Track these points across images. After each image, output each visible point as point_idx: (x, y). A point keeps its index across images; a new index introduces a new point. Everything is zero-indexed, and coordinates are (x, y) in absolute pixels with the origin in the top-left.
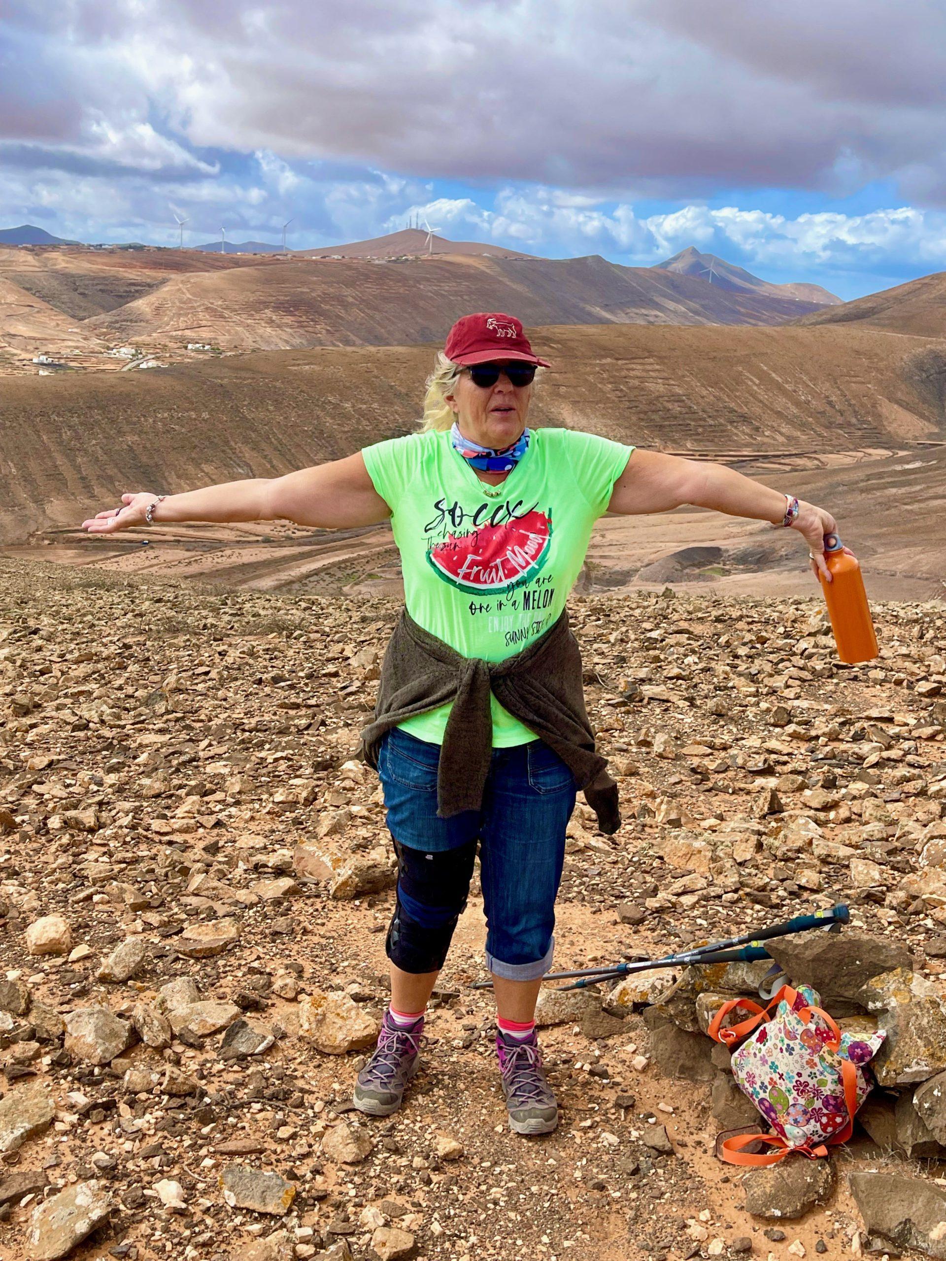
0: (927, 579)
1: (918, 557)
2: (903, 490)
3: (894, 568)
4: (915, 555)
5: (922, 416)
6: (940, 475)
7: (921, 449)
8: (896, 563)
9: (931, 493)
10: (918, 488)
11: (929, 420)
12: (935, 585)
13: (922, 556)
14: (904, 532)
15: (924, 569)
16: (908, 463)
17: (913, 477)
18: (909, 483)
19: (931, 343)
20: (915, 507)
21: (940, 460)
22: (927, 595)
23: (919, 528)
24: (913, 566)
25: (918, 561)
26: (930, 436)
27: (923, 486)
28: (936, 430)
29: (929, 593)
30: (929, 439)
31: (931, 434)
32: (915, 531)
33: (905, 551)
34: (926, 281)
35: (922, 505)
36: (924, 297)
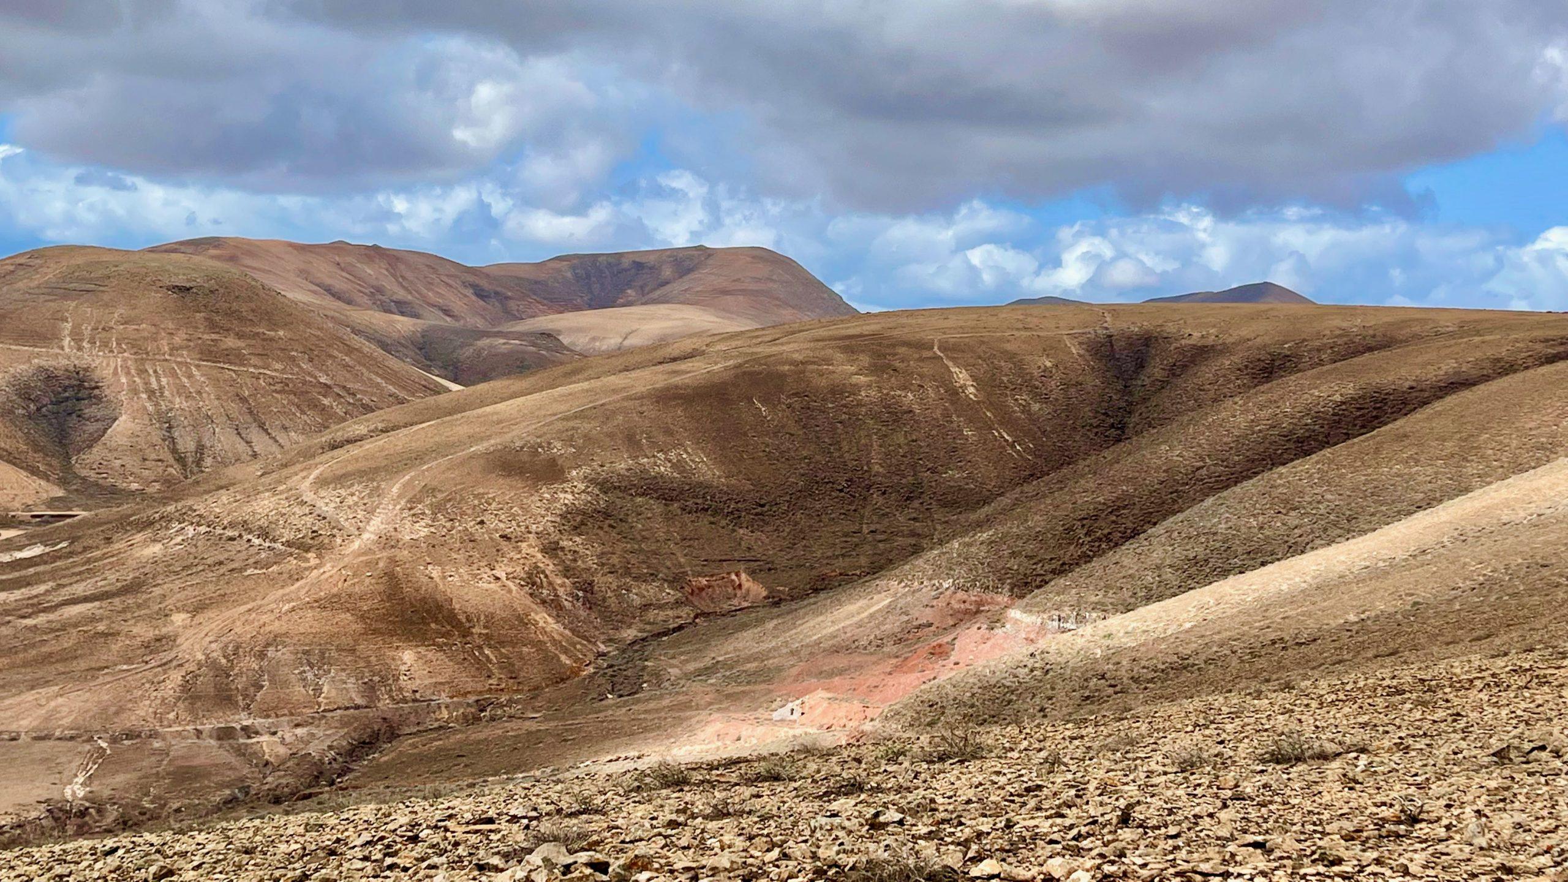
5: (34, 471)
9: (65, 594)
15: (66, 722)
19: (39, 355)
25: (55, 710)
27: (51, 584)
28: (60, 493)
31: (54, 499)
33: (29, 696)
35: (51, 616)
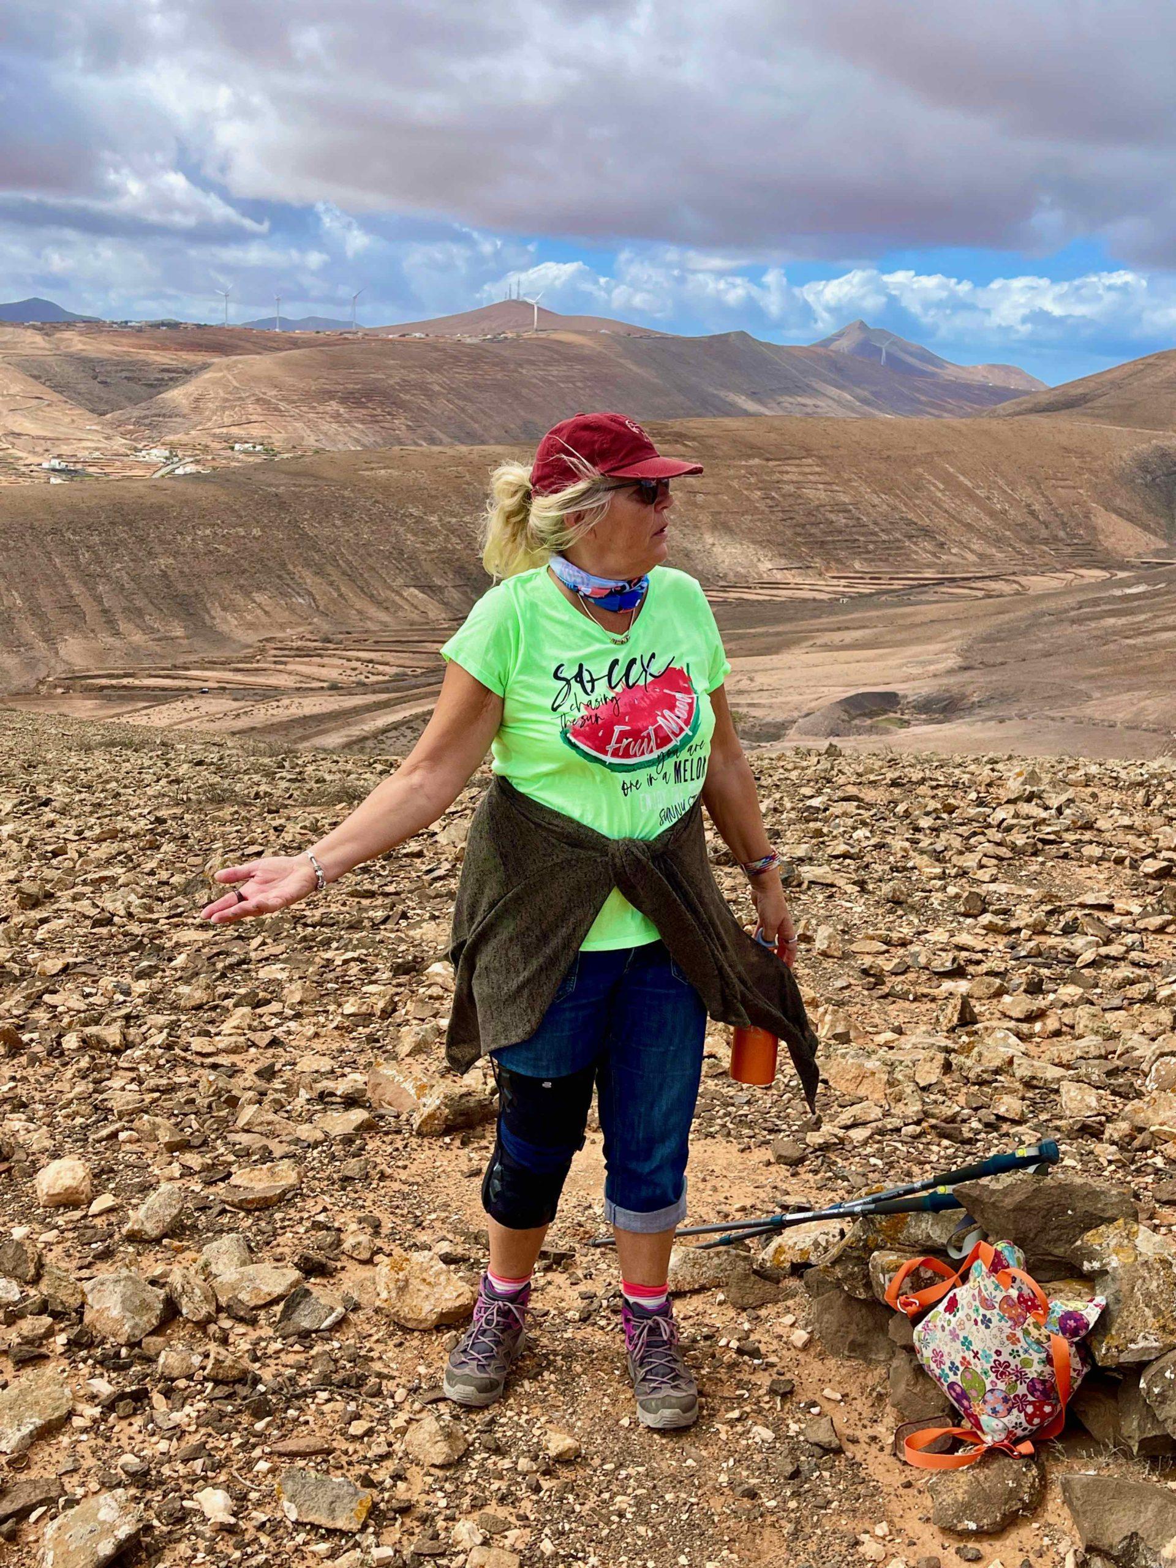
0: (1154, 731)
1: (1142, 704)
2: (1123, 620)
3: (1112, 717)
4: (1140, 700)
6: (1170, 601)
7: (1146, 569)
8: (1114, 712)
10: (1142, 617)
11: (1155, 534)
12: (1165, 738)
13: (1148, 702)
14: (1126, 672)
16: (1129, 587)
17: (1136, 603)
18: (1132, 612)
20: (1139, 641)
21: (1170, 582)
22: (1154, 751)
23: (1143, 668)
24: (1137, 714)
26: (1157, 553)
29: (1157, 748)
30: (1155, 557)
32: (1139, 671)
34: (1151, 361)
36: (1147, 381)
